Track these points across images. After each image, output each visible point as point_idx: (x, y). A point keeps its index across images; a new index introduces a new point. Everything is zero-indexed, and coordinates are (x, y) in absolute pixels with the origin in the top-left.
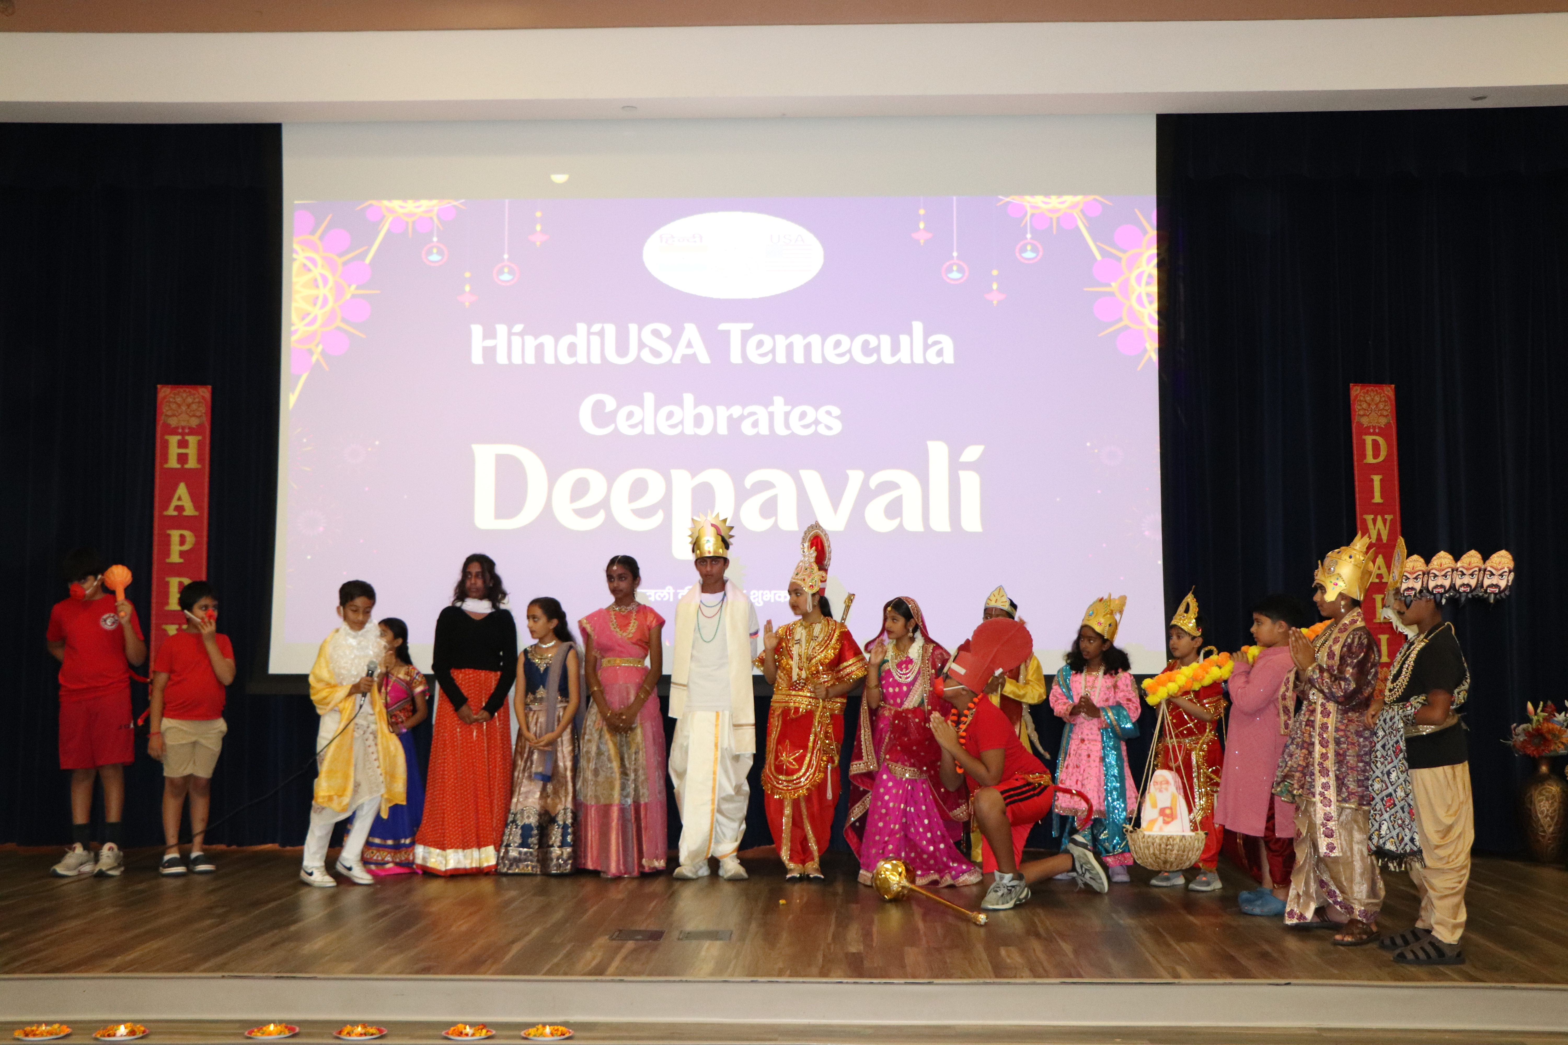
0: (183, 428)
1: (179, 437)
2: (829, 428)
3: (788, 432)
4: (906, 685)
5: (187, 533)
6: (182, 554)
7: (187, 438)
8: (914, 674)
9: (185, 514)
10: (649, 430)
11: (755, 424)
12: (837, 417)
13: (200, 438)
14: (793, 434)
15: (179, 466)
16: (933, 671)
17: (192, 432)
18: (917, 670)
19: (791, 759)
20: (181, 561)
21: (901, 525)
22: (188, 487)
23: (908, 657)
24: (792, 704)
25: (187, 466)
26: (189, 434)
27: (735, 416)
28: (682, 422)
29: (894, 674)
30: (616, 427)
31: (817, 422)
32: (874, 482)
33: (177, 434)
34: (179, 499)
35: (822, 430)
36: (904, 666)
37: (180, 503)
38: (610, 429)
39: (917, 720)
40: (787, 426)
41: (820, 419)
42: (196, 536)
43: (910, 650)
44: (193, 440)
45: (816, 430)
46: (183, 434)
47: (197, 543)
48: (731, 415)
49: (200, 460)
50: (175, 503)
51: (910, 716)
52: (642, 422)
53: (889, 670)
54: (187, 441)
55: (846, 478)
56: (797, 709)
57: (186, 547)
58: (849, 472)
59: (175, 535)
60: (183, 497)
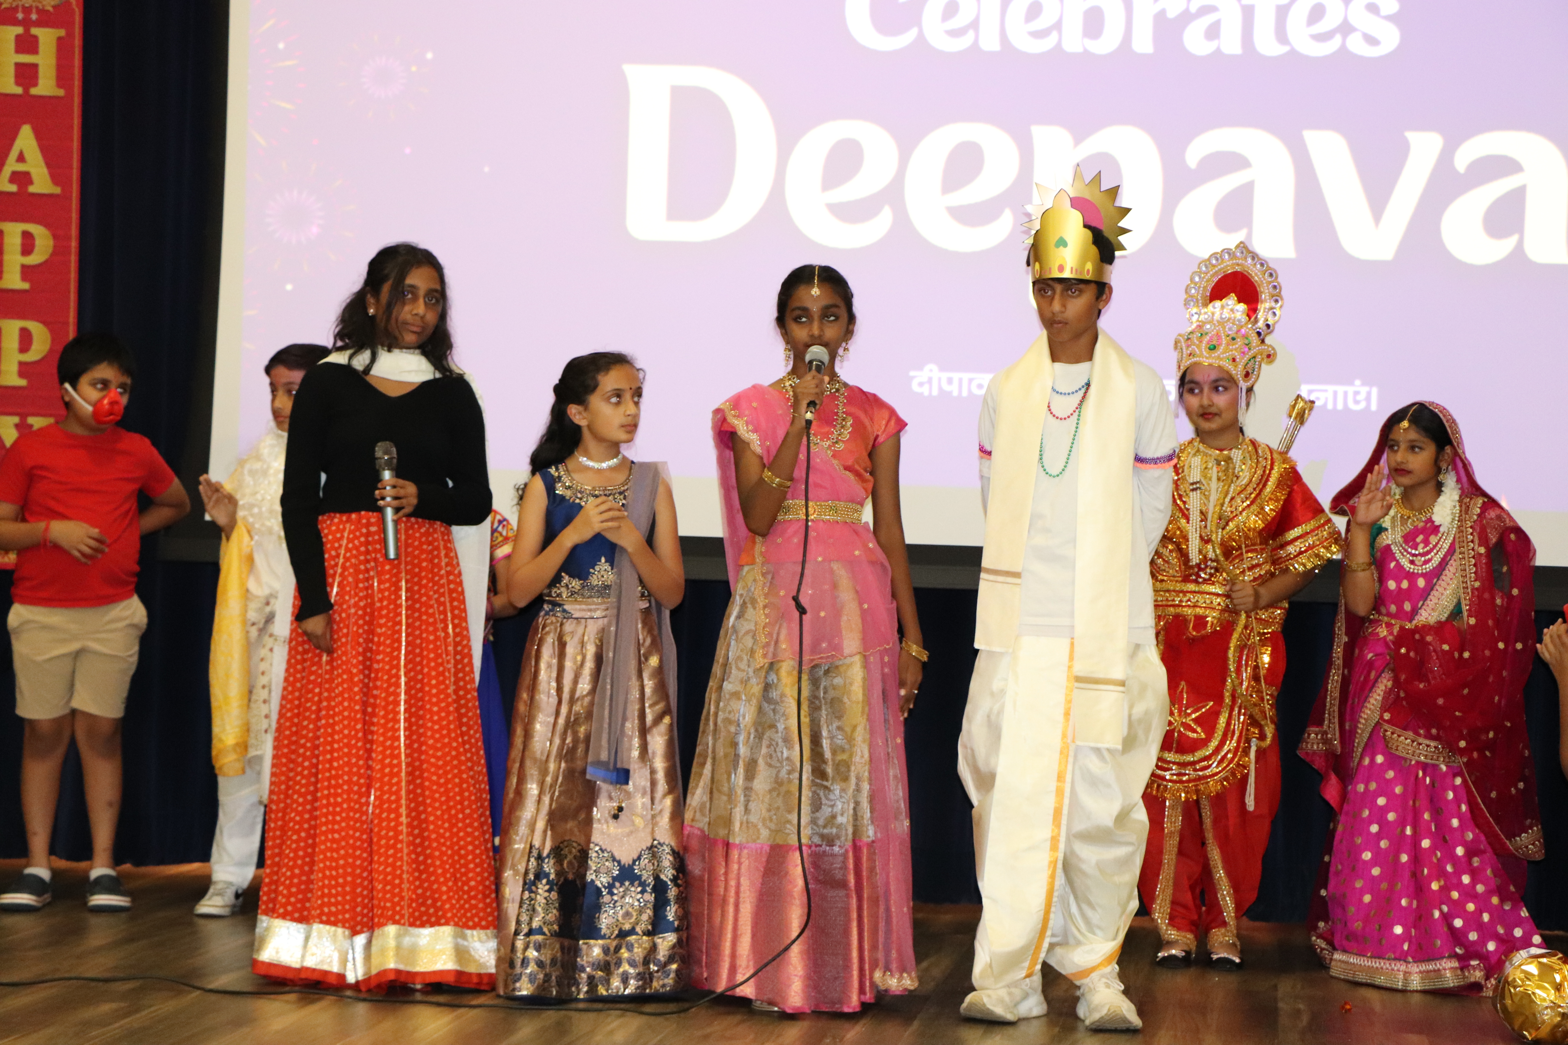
0: (27, 10)
1: (19, 30)
2: (1372, 41)
3: (1284, 49)
4: (1423, 575)
5: (37, 230)
6: (27, 272)
7: (34, 31)
8: (1441, 554)
9: (32, 189)
10: (990, 43)
11: (1213, 32)
12: (1389, 18)
13: (62, 32)
14: (1293, 52)
15: (19, 90)
16: (1482, 550)
17: (46, 20)
18: (1446, 546)
19: (1188, 720)
20: (26, 286)
21: (1519, 247)
22: (39, 136)
23: (1430, 520)
24: (1189, 611)
25: (34, 91)
26: (39, 24)
27: (1171, 14)
28: (1058, 26)
29: (1398, 555)
30: (921, 35)
31: (1346, 28)
32: (1463, 158)
33: (15, 22)
34: (21, 158)
35: (1356, 45)
36: (1420, 538)
37: (21, 167)
38: (908, 38)
39: (1446, 647)
40: (1281, 35)
41: (1352, 21)
42: (55, 237)
43: (1437, 509)
44: (47, 37)
45: (1343, 46)
46: (27, 24)
47: (59, 251)
48: (1163, 12)
49: (62, 79)
50: (12, 165)
51: (1429, 638)
52: (974, 25)
53: (1388, 547)
54: (35, 39)
55: (1405, 148)
56: (1200, 621)
57: (35, 259)
58: (1411, 136)
59: (14, 231)
60: (27, 156)
